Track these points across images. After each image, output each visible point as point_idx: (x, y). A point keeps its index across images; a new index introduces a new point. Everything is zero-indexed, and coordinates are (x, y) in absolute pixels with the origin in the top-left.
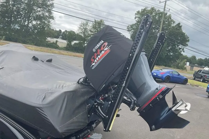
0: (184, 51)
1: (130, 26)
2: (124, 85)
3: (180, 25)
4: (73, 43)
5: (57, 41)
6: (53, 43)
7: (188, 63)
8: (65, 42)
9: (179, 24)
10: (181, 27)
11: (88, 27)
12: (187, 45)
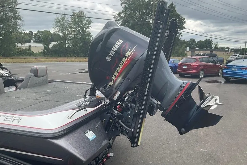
0: (182, 36)
1: (117, 14)
2: (147, 90)
3: (173, 6)
4: (51, 46)
5: (30, 46)
6: (26, 49)
7: (188, 49)
8: (41, 45)
9: (172, 4)
10: (174, 7)
11: (66, 22)
12: (184, 28)
